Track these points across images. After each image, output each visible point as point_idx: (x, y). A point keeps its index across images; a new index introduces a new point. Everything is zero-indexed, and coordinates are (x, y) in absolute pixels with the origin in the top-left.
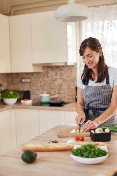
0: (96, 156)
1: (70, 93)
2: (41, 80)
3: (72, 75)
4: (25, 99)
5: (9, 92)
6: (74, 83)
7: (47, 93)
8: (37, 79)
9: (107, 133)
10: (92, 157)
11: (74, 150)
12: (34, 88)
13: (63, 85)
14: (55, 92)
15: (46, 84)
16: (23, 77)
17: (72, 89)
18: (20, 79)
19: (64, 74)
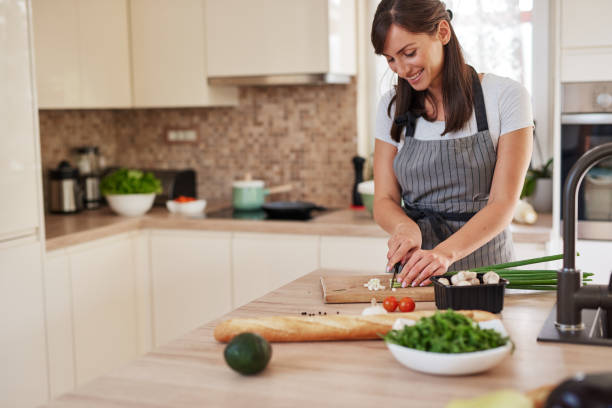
0: (472, 348)
1: (335, 180)
2: (233, 133)
3: (340, 117)
4: (182, 198)
5: (125, 174)
6: (346, 146)
7: (255, 178)
8: (221, 129)
9: (493, 287)
10: (462, 351)
11: (394, 334)
12: (209, 161)
13: (308, 151)
14: (281, 173)
15: (250, 146)
16: (173, 123)
17: (340, 164)
18: (160, 131)
19: (312, 112)
